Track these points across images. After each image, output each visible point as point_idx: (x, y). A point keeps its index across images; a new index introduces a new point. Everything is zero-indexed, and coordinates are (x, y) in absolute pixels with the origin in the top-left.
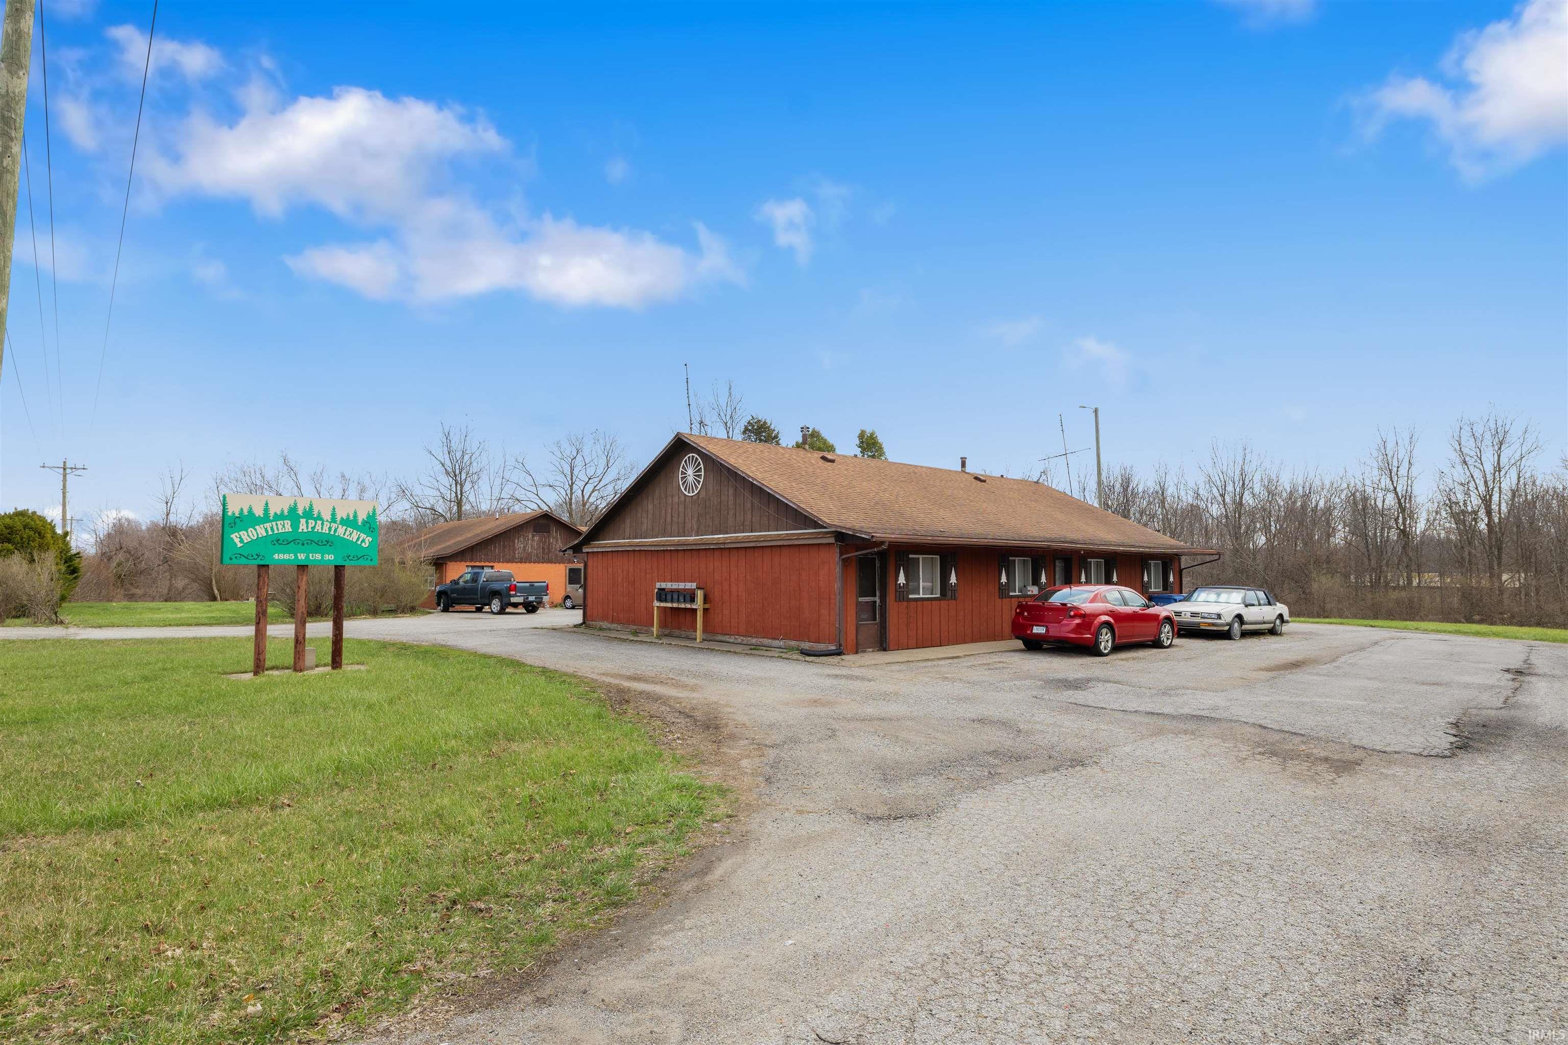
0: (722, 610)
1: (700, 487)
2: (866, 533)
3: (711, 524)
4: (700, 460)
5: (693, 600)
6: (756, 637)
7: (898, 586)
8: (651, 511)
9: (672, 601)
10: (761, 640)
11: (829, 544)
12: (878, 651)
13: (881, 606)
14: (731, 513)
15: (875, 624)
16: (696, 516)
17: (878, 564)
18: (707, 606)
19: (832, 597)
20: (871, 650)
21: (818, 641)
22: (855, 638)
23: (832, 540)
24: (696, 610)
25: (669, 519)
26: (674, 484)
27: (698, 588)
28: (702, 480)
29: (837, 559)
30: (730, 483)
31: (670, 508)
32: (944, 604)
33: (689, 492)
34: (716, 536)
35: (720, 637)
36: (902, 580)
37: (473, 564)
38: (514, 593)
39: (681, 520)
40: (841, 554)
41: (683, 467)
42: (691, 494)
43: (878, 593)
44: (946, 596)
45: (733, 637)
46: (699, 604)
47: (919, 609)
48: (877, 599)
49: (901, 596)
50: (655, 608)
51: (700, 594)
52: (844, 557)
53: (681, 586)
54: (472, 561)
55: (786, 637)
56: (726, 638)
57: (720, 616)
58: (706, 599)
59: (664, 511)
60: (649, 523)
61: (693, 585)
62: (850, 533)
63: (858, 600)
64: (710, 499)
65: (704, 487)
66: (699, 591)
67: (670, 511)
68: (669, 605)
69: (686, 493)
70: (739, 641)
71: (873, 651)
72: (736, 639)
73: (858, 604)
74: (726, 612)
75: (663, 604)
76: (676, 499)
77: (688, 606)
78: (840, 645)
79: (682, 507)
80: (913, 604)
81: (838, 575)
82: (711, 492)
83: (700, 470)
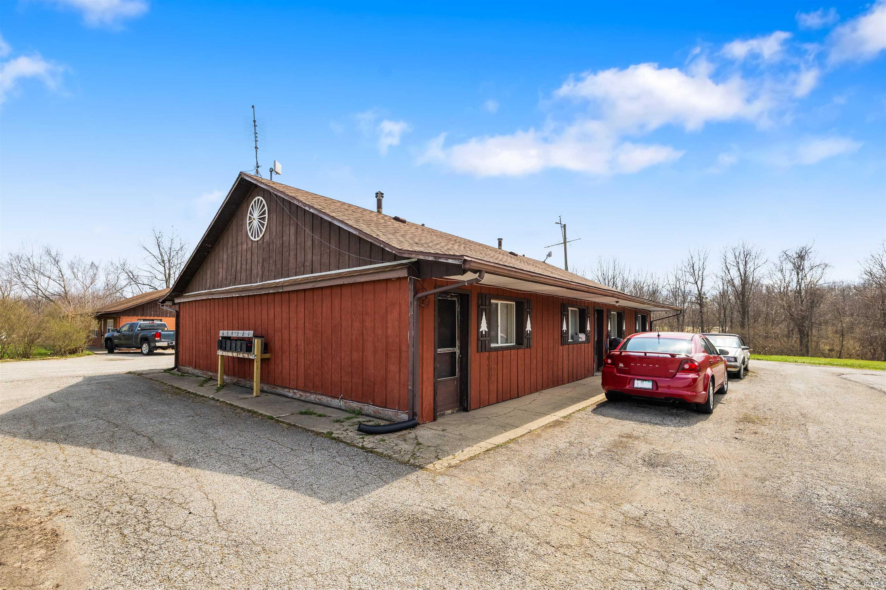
0: (282, 360)
1: (264, 230)
2: (454, 257)
3: (274, 269)
4: (264, 202)
5: (249, 349)
6: (315, 393)
7: (480, 335)
8: (225, 260)
9: (231, 350)
10: (320, 397)
11: (399, 279)
12: (458, 411)
13: (461, 359)
14: (292, 253)
15: (454, 379)
16: (261, 261)
17: (458, 309)
18: (267, 356)
19: (404, 348)
20: (449, 412)
21: (385, 406)
22: (432, 401)
23: (404, 273)
24: (253, 360)
25: (239, 267)
26: (243, 231)
27: (255, 336)
28: (266, 223)
29: (410, 299)
30: (292, 222)
31: (240, 255)
32: (521, 352)
33: (255, 238)
34: (277, 281)
35: (280, 391)
36: (484, 327)
37: (144, 318)
38: (159, 339)
39: (248, 267)
40: (416, 293)
41: (251, 213)
42: (257, 239)
43: (458, 343)
44: (522, 344)
45: (291, 391)
46: (256, 355)
47: (500, 359)
48: (457, 350)
49: (483, 346)
50: (220, 357)
51: (257, 343)
52: (419, 295)
53: (240, 334)
54: (143, 315)
55: (348, 396)
56: (285, 392)
57: (280, 367)
58: (266, 348)
59: (235, 260)
60: (224, 273)
61: (249, 334)
62: (431, 258)
63: (435, 351)
64: (273, 242)
65: (268, 230)
66: (256, 340)
67: (239, 259)
68: (230, 354)
69: (253, 239)
70: (298, 396)
71: (452, 413)
72: (295, 393)
73: (436, 356)
74: (286, 363)
75: (225, 354)
76: (244, 246)
77: (246, 356)
78: (414, 414)
79: (249, 253)
80: (494, 354)
81: (411, 320)
82: (274, 234)
83: (264, 213)
